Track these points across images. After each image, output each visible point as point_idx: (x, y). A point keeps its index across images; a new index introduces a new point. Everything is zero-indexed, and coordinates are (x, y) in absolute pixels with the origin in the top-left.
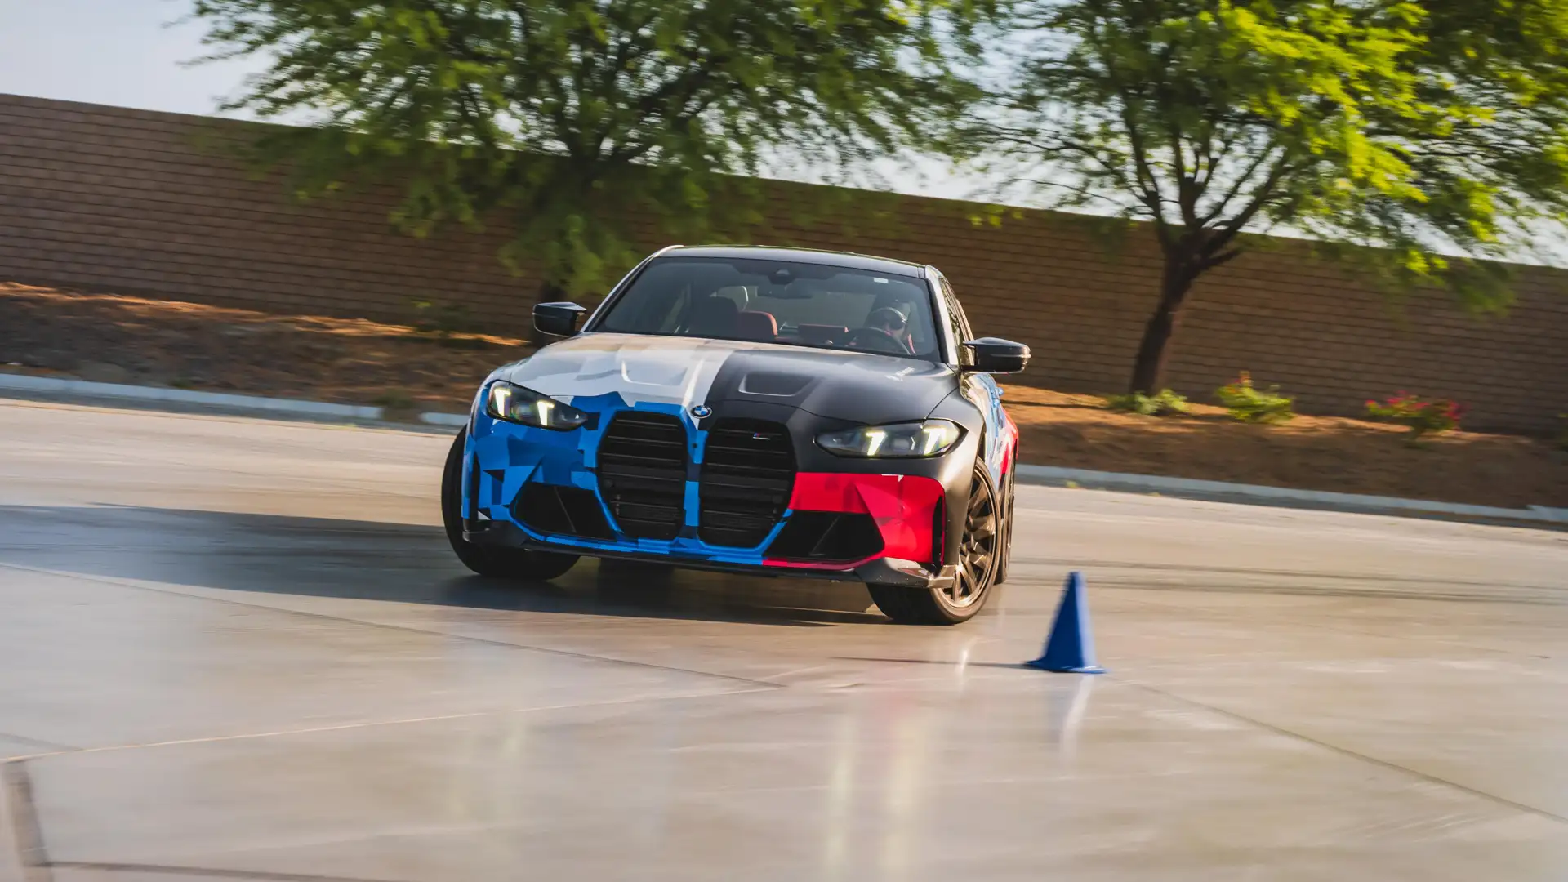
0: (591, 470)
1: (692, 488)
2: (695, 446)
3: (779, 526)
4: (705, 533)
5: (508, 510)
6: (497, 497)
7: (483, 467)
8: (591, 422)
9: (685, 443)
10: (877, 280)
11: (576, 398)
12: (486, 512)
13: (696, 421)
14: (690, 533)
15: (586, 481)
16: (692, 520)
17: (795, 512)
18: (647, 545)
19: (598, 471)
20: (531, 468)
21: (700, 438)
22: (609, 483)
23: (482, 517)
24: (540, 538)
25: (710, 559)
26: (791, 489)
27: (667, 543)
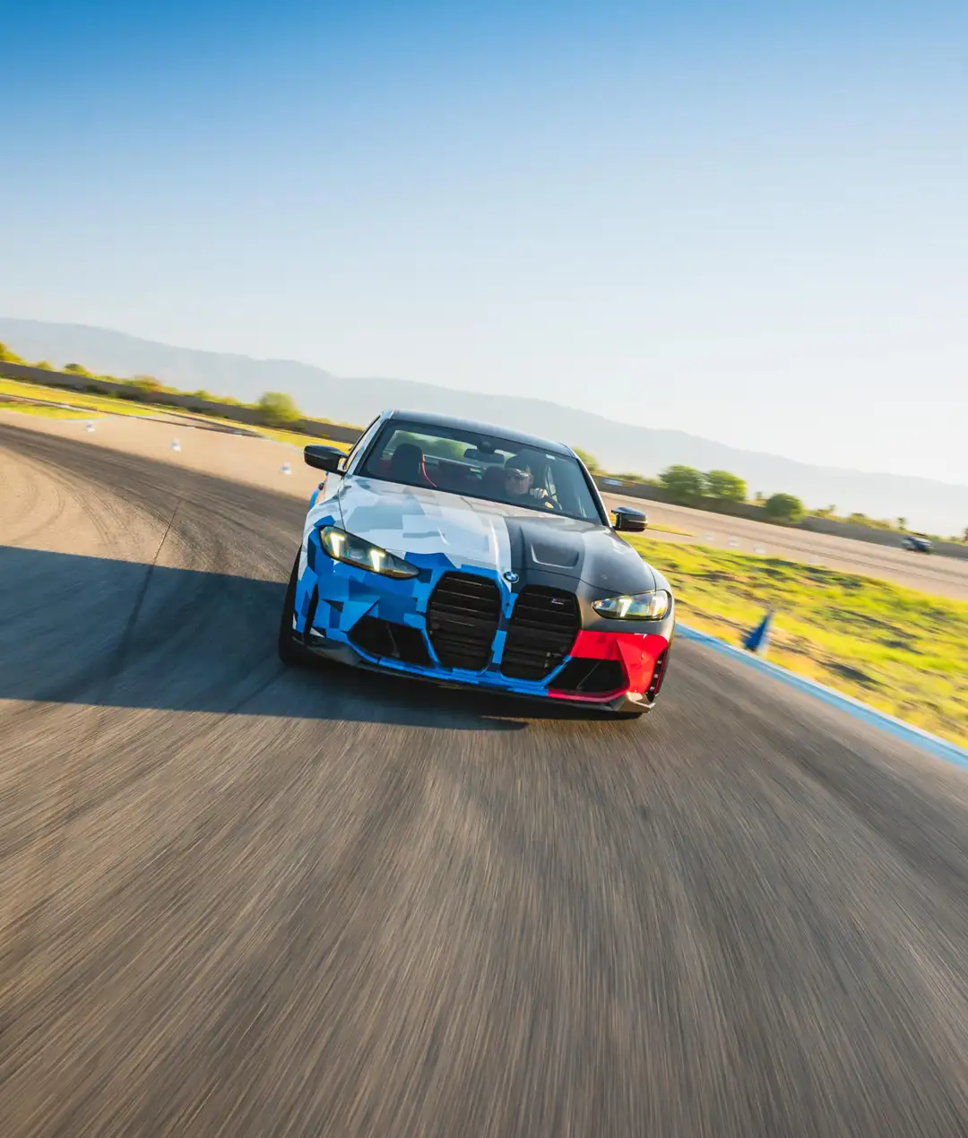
0: (422, 614)
1: (501, 637)
2: (508, 605)
3: (561, 668)
4: (505, 668)
5: (345, 635)
6: (334, 623)
7: (321, 596)
8: (424, 575)
9: (500, 602)
10: (548, 456)
11: (408, 554)
12: (322, 631)
13: (509, 585)
14: (494, 668)
15: (416, 621)
16: (497, 658)
17: (574, 659)
18: (459, 674)
19: (427, 616)
20: (370, 606)
21: (513, 598)
22: (436, 626)
23: (314, 632)
24: (375, 661)
25: (510, 689)
26: (574, 640)
27: (475, 673)
